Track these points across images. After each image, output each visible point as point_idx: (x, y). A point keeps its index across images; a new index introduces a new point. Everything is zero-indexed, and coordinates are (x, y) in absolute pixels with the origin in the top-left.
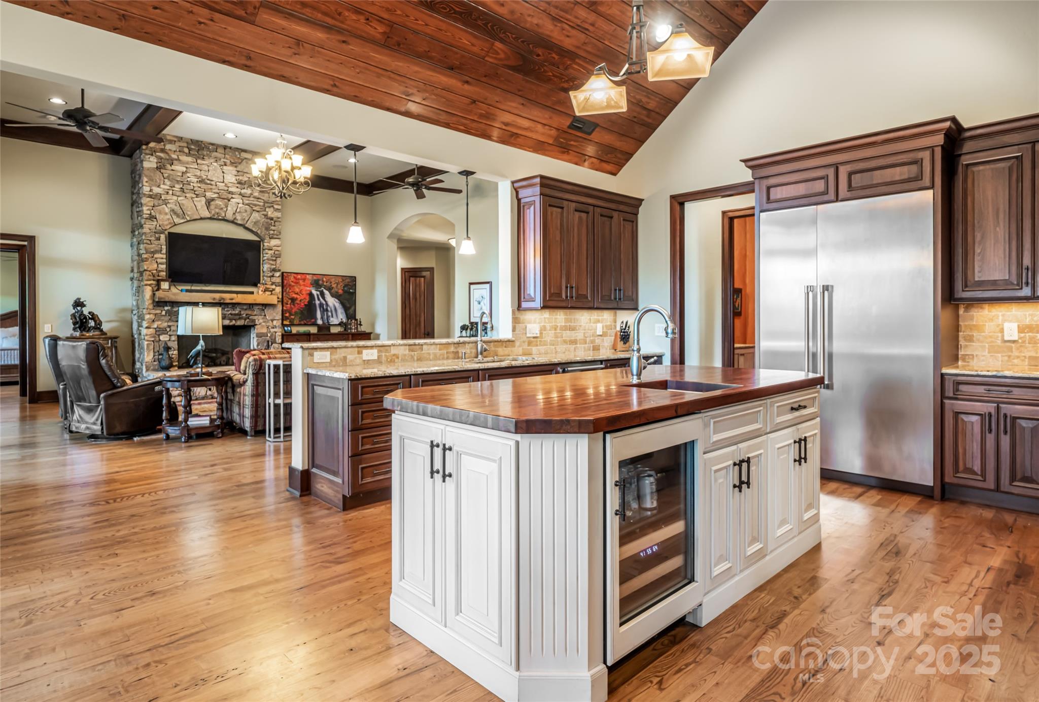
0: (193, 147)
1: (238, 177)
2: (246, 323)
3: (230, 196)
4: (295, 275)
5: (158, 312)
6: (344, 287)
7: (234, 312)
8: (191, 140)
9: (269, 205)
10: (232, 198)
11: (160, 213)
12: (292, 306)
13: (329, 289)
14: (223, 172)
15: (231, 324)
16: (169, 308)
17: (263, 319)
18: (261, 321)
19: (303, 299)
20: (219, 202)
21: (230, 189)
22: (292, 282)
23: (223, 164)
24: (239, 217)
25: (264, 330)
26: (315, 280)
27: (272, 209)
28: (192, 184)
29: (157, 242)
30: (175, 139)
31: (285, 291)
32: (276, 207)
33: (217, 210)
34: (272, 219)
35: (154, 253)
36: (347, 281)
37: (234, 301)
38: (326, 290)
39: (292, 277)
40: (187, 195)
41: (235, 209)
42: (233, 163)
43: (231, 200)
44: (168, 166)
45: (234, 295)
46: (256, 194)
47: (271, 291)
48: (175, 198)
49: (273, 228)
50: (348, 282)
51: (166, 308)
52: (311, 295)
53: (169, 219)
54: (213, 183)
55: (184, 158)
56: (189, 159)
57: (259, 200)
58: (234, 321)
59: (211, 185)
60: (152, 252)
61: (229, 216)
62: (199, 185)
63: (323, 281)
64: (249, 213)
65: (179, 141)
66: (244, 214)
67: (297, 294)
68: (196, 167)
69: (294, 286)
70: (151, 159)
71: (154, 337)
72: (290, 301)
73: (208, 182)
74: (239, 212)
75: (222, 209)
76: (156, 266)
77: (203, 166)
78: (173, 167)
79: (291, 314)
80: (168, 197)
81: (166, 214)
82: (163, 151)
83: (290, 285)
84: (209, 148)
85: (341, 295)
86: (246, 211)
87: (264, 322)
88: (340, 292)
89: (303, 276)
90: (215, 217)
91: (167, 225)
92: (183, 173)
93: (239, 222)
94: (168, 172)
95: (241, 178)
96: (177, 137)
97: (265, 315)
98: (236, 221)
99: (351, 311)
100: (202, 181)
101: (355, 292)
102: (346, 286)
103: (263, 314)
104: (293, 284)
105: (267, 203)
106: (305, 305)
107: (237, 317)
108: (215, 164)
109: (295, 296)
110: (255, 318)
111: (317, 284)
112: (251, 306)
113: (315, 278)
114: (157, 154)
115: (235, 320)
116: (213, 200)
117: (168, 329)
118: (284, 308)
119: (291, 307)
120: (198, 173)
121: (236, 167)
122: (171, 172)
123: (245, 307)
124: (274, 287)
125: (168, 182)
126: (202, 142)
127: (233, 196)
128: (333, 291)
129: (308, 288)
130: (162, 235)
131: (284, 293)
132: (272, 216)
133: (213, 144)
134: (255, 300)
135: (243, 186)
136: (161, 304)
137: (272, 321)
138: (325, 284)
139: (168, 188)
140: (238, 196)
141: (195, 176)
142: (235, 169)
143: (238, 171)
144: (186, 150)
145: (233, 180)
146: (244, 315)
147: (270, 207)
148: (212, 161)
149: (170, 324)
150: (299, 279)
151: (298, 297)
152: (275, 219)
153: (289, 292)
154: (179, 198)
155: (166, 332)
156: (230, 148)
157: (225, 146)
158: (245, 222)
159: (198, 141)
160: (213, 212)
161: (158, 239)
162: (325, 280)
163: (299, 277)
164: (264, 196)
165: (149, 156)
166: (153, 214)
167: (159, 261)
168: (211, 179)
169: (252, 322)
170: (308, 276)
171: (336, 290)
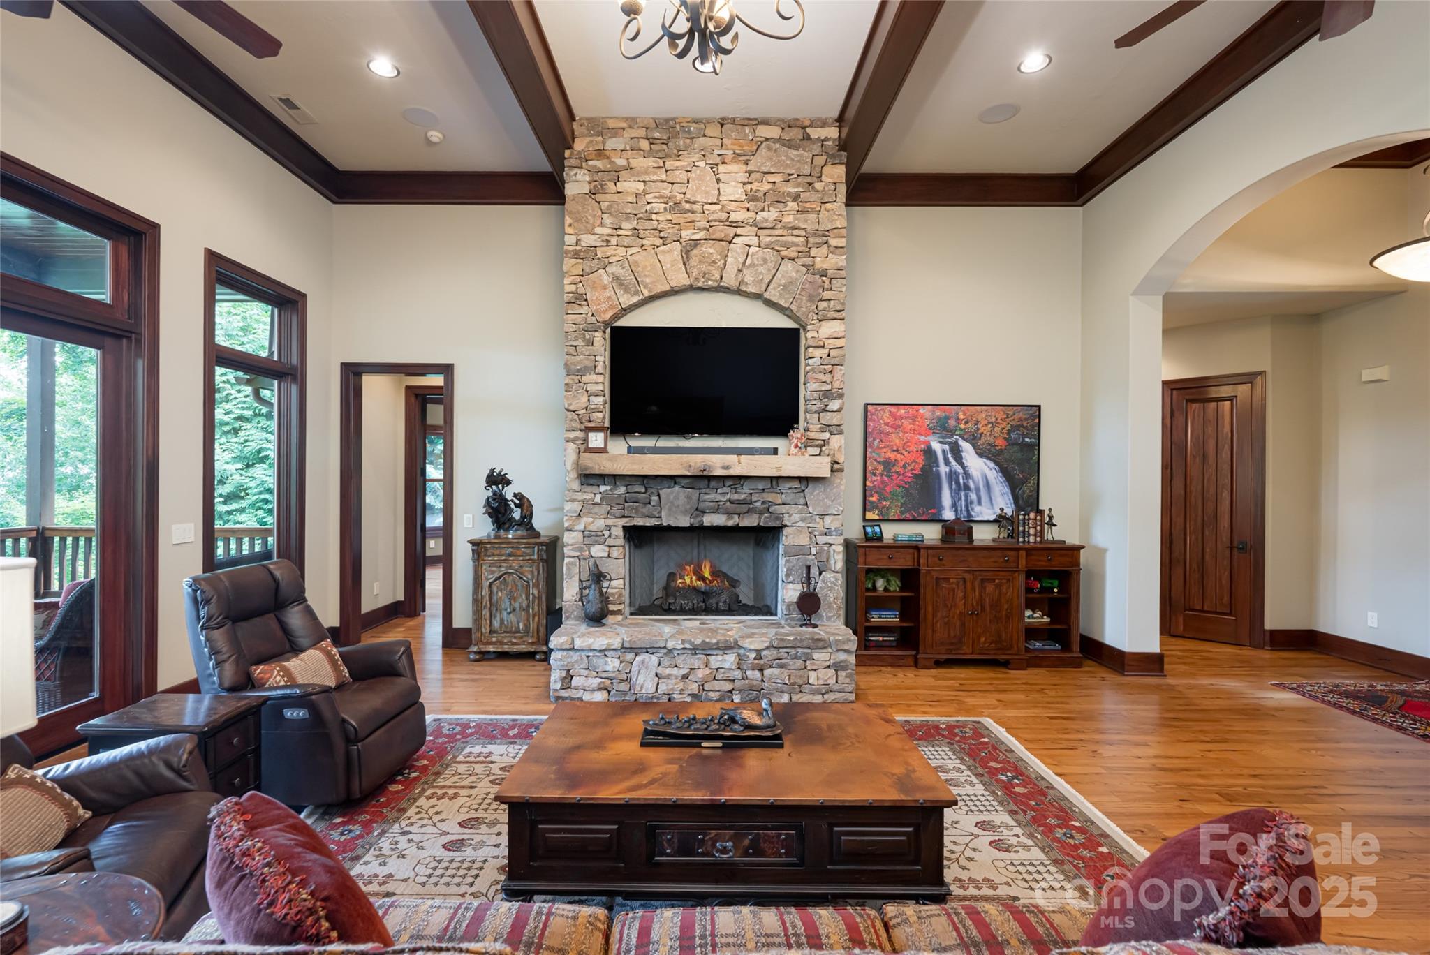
0: (657, 135)
1: (748, 187)
2: (764, 521)
3: (732, 231)
4: (893, 409)
5: (589, 496)
6: (1009, 433)
7: (736, 497)
8: (654, 119)
9: (818, 240)
10: (736, 235)
11: (594, 288)
12: (886, 478)
13: (973, 439)
14: (718, 180)
15: (730, 523)
16: (608, 488)
17: (800, 512)
18: (796, 517)
19: (911, 462)
20: (709, 249)
21: (733, 217)
22: (886, 424)
23: (718, 160)
24: (749, 278)
25: (804, 540)
26: (939, 418)
27: (824, 249)
28: (654, 217)
29: (586, 350)
30: (625, 125)
31: (871, 447)
32: (833, 242)
33: (703, 268)
34: (823, 274)
35: (581, 372)
36: (1016, 416)
37: (732, 472)
38: (966, 440)
39: (887, 414)
40: (645, 242)
41: (741, 260)
42: (740, 155)
43: (736, 240)
44: (611, 187)
45: (733, 458)
46: (789, 219)
47: (820, 446)
48: (621, 251)
49: (827, 295)
50: (1021, 420)
51: (603, 488)
52: (929, 452)
53: (609, 298)
54: (697, 207)
55: (640, 163)
56: (651, 162)
57: (795, 232)
58: (736, 517)
59: (693, 212)
60: (579, 370)
61: (730, 280)
62: (669, 217)
63: (958, 419)
64: (771, 265)
65: (630, 127)
66: (761, 269)
67: (897, 451)
68: (664, 177)
69: (889, 433)
70: (579, 177)
71: (580, 549)
72: (881, 468)
73: (687, 206)
74: (750, 266)
75: (714, 262)
76: (585, 399)
77: (677, 173)
78: (621, 186)
79: (882, 498)
80: (609, 251)
81: (605, 288)
82: (600, 154)
83: (881, 432)
84: (689, 132)
85: (1000, 452)
86: (765, 261)
87: (802, 520)
88: (1001, 443)
89: (911, 410)
90: (700, 284)
91: (605, 312)
92: (637, 195)
93: (751, 289)
94: (608, 197)
95: (755, 186)
96: (627, 119)
97: (806, 504)
98: (743, 288)
99: (1027, 489)
100: (674, 207)
101: (1039, 445)
102: (1014, 428)
103: (802, 501)
104: (888, 429)
105: (814, 235)
106: (916, 476)
107: (745, 508)
108: (702, 164)
109: (892, 456)
110: (783, 509)
111: (943, 429)
112: (775, 481)
113: (938, 413)
114: (590, 163)
115: (739, 515)
116: (696, 243)
117: (607, 534)
118: (868, 483)
119: (883, 482)
120: (667, 190)
121: (746, 163)
122: (616, 197)
123: (760, 486)
124: (826, 435)
125: (608, 220)
126: (674, 119)
127: (739, 231)
128: (981, 442)
129: (922, 438)
130: (596, 334)
131: (869, 450)
132: (825, 266)
133: (695, 122)
134: (778, 469)
135: (759, 204)
136: (592, 481)
137: (822, 516)
138: (962, 426)
139: (609, 231)
140: (748, 228)
141: (661, 197)
142: (744, 167)
143: (750, 173)
144: (644, 144)
145: (739, 193)
146: (759, 503)
147: (819, 245)
148: (696, 157)
149: (610, 522)
150: (901, 418)
151: (899, 457)
152: (830, 272)
153: (878, 448)
154: (631, 251)
155: (602, 539)
156: (733, 121)
157: (723, 119)
158: (763, 289)
159: (667, 120)
160: (695, 273)
161: (590, 343)
162: (961, 416)
163: (902, 412)
164: (806, 221)
165: (576, 170)
166: (581, 291)
167: (591, 388)
168: (693, 199)
169: (777, 518)
170: (922, 410)
171: (991, 439)
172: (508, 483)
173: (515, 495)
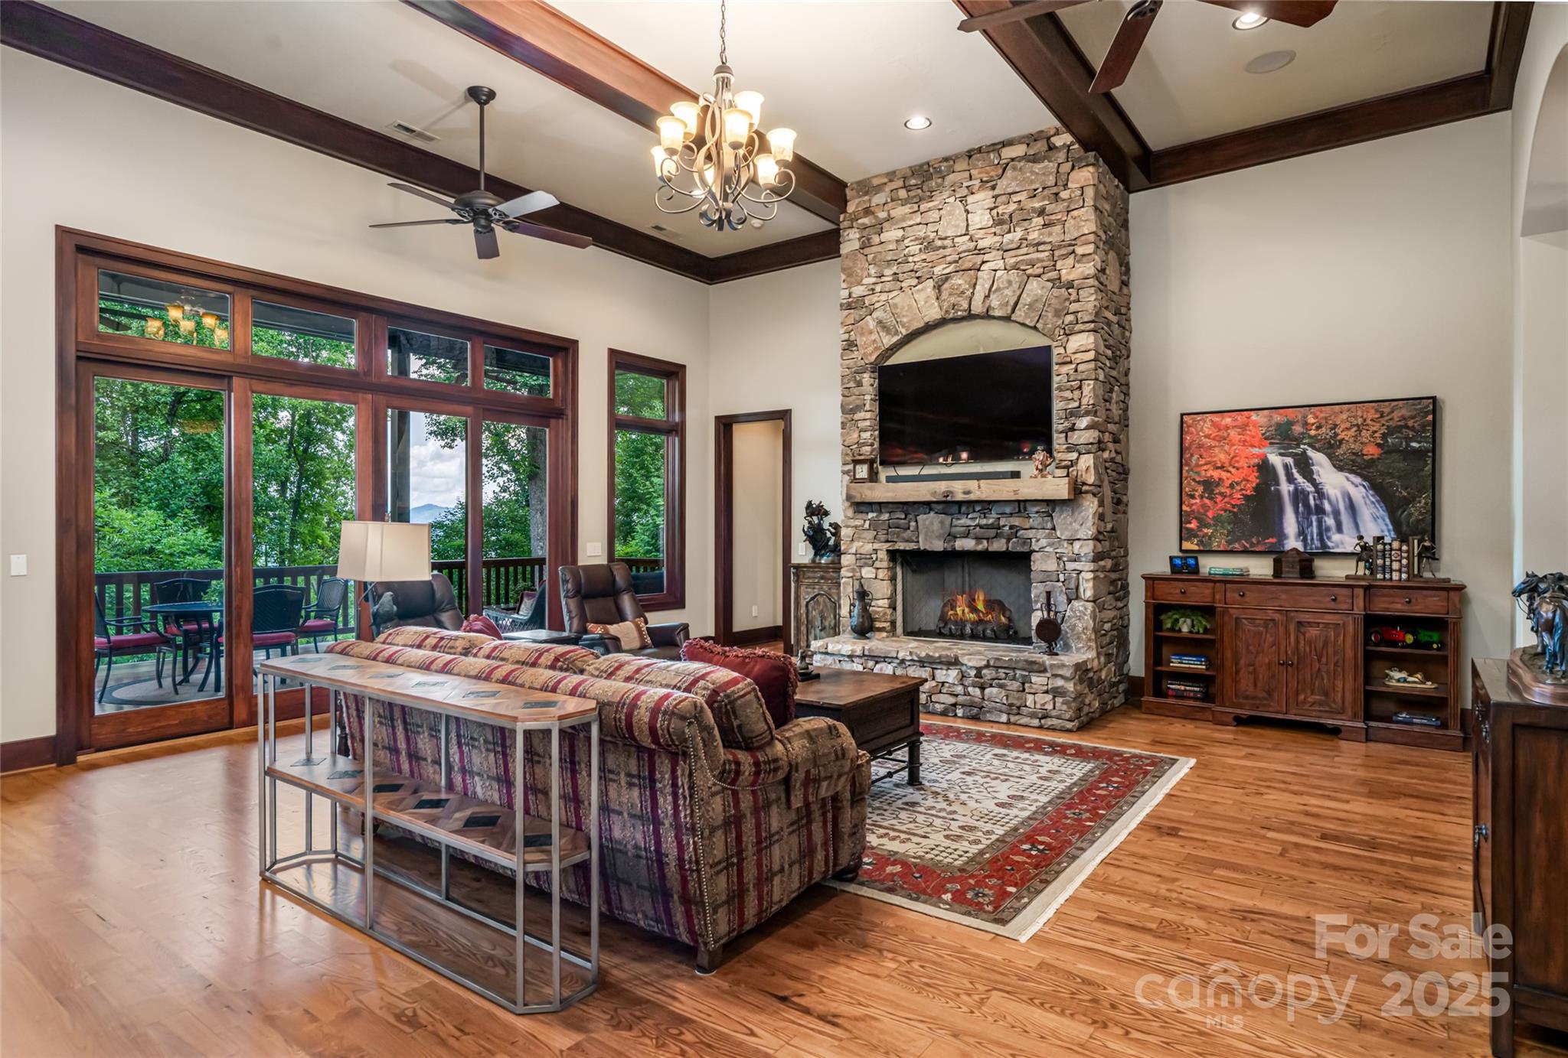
0: (913, 182)
1: (994, 212)
2: (1014, 546)
3: (979, 259)
4: (1216, 418)
5: (859, 522)
6: (1384, 436)
7: (984, 522)
8: (910, 168)
9: (1064, 251)
10: (983, 262)
11: (862, 334)
12: (1207, 501)
13: (1329, 447)
14: (967, 212)
15: (980, 548)
16: (875, 515)
17: (1048, 537)
18: (1043, 542)
19: (1240, 481)
20: (958, 281)
21: (981, 244)
22: (1207, 436)
23: (965, 192)
24: (995, 302)
25: (1051, 565)
26: (1279, 425)
27: (1070, 260)
28: (910, 259)
29: (857, 391)
30: (886, 180)
31: (1188, 465)
32: (1080, 250)
33: (953, 300)
34: (1070, 285)
35: (853, 411)
36: (1396, 415)
37: (972, 497)
38: (1318, 450)
39: (1208, 424)
40: (903, 284)
41: (987, 286)
42: (987, 182)
43: (985, 267)
44: (876, 239)
45: (972, 484)
46: (1034, 236)
47: (1067, 467)
48: (884, 297)
49: (1074, 307)
50: (1404, 418)
51: (871, 515)
52: (1265, 469)
53: (874, 341)
54: (948, 242)
55: (899, 211)
56: (907, 209)
57: (1041, 248)
58: (985, 542)
59: (944, 248)
60: (851, 410)
61: (978, 307)
62: (924, 256)
63: (1306, 424)
64: (1015, 286)
65: (891, 181)
66: (1007, 292)
67: (1222, 468)
68: (918, 220)
69: (1211, 447)
70: (851, 236)
71: (853, 570)
72: (1201, 489)
73: (939, 243)
74: (996, 290)
75: (963, 293)
76: (855, 435)
77: (930, 213)
78: (885, 236)
79: (1203, 524)
80: (874, 298)
81: (871, 333)
82: (868, 211)
83: (1200, 446)
84: (940, 172)
85: (1372, 462)
86: (1010, 283)
87: (1049, 545)
88: (1371, 451)
89: (1240, 418)
90: (951, 316)
91: (871, 354)
92: (897, 241)
93: (997, 313)
94: (873, 249)
95: (1000, 210)
96: (887, 174)
97: (1054, 529)
98: (991, 313)
99: (1416, 511)
100: (928, 246)
101: (1434, 450)
102: (1390, 431)
103: (1049, 526)
104: (1208, 442)
105: (1060, 247)
106: (1246, 497)
107: (993, 532)
108: (952, 200)
109: (1216, 474)
110: (1030, 534)
111: (1284, 436)
112: (1021, 506)
113: (1278, 418)
114: (860, 221)
115: (988, 539)
116: (947, 278)
117: (874, 556)
118: (1184, 508)
119: (1203, 505)
120: (921, 232)
121: (993, 188)
122: (879, 248)
123: (1008, 510)
124: (1074, 455)
125: (873, 270)
126: (928, 163)
127: (986, 257)
128: (1340, 451)
129: (1256, 451)
130: (865, 375)
131: (1186, 468)
132: (1071, 278)
133: (946, 159)
134: (1016, 492)
135: (1006, 227)
136: (863, 508)
137: (1071, 541)
138: (1313, 433)
139: (874, 280)
140: (994, 253)
141: (917, 239)
142: (991, 193)
143: (996, 197)
144: (903, 194)
145: (986, 219)
146: (1007, 528)
147: (1065, 256)
148: (946, 194)
149: (876, 546)
150: (1227, 428)
151: (1224, 475)
152: (1076, 283)
153: (1197, 465)
154: (892, 295)
155: (870, 562)
156: (980, 150)
157: (969, 151)
158: (1009, 309)
159: (921, 166)
160: (945, 305)
161: (859, 384)
162: (1311, 420)
163: (1228, 420)
164: (1050, 234)
165: (849, 231)
166: (852, 339)
167: (861, 424)
168: (944, 235)
169: (1024, 543)
170: (1254, 417)
171: (1356, 447)
172: (826, 513)
173: (831, 525)
